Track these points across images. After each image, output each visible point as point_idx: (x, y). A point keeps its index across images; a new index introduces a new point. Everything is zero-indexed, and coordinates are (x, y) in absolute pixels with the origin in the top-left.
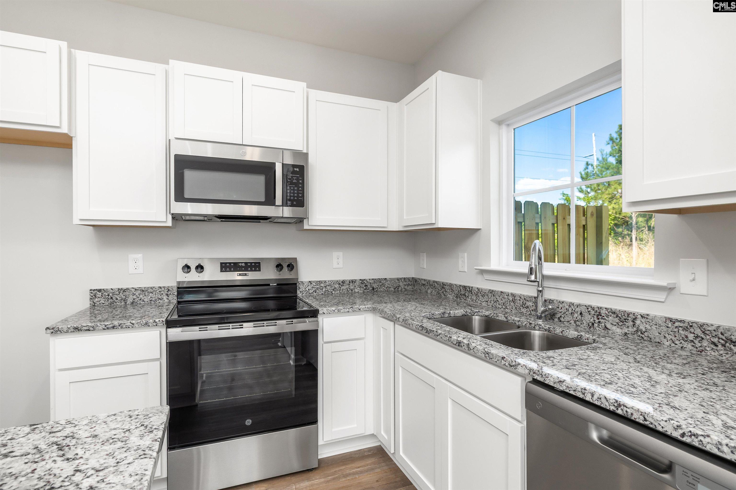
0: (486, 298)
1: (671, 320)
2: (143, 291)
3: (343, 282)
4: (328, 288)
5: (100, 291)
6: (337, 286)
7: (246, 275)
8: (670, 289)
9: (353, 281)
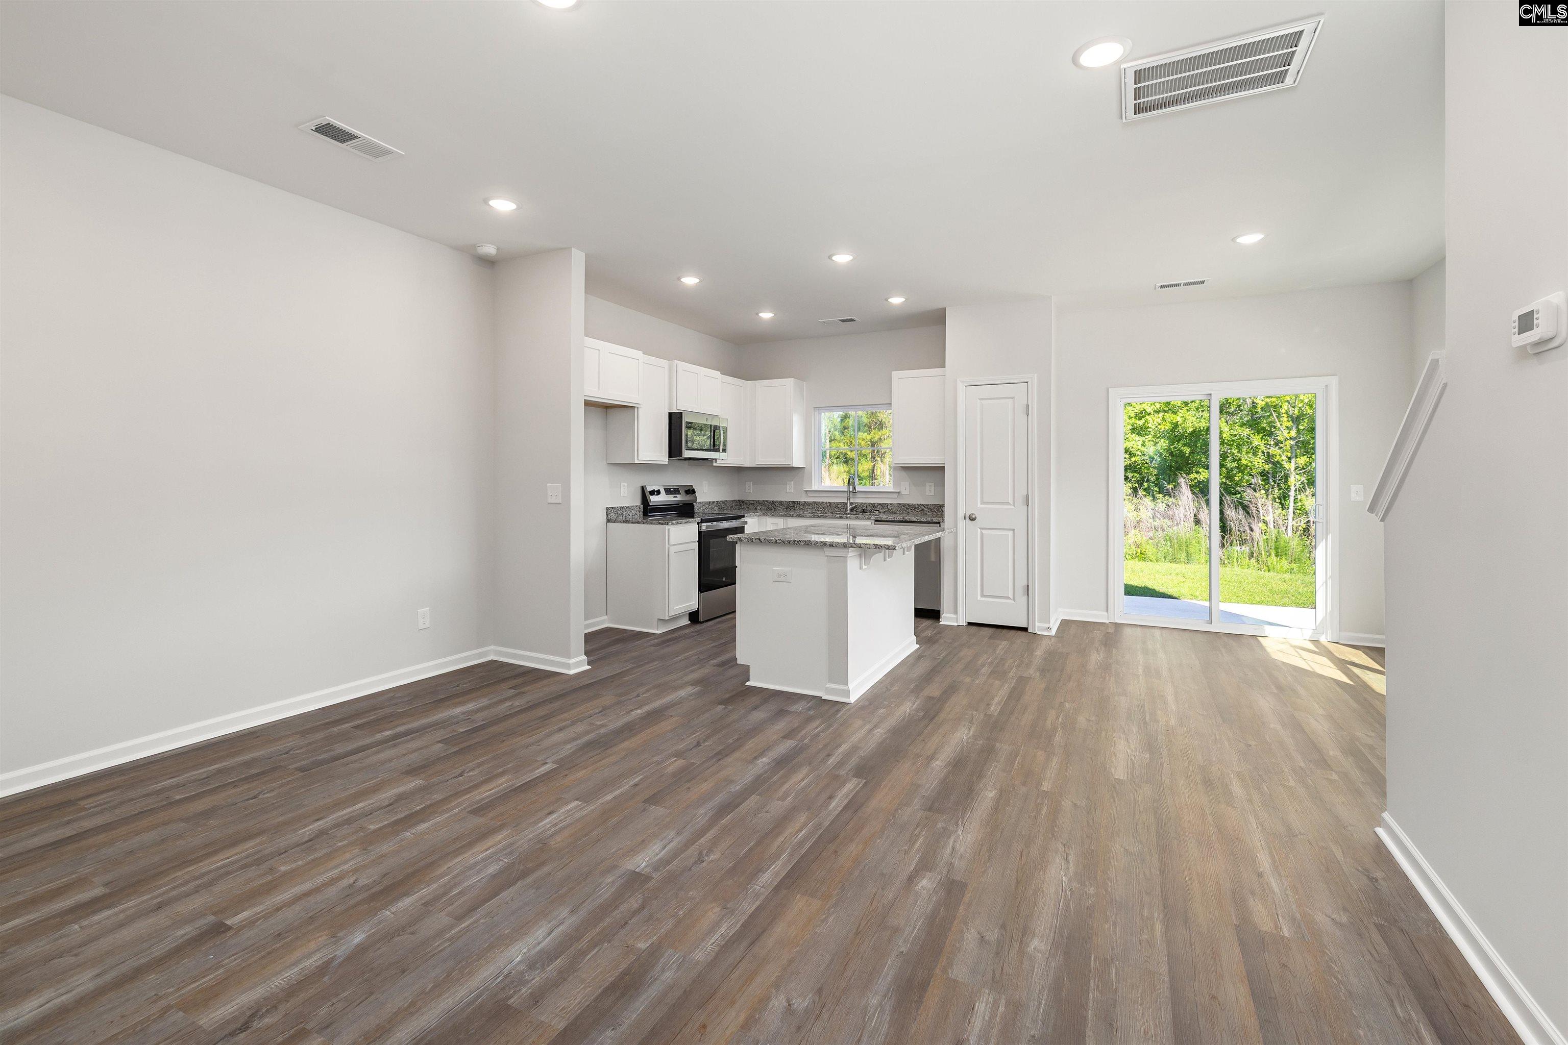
0: (811, 506)
1: (900, 504)
2: (629, 508)
3: (710, 502)
4: (704, 507)
5: (613, 508)
6: (707, 506)
7: (676, 497)
8: (899, 493)
9: (713, 502)
